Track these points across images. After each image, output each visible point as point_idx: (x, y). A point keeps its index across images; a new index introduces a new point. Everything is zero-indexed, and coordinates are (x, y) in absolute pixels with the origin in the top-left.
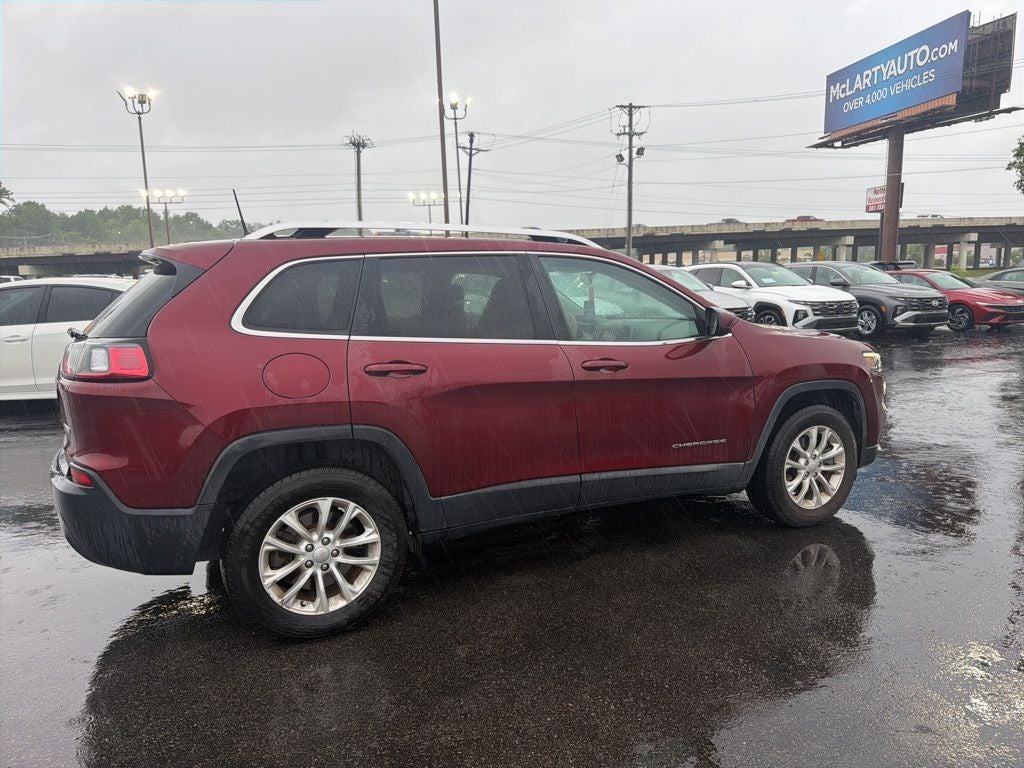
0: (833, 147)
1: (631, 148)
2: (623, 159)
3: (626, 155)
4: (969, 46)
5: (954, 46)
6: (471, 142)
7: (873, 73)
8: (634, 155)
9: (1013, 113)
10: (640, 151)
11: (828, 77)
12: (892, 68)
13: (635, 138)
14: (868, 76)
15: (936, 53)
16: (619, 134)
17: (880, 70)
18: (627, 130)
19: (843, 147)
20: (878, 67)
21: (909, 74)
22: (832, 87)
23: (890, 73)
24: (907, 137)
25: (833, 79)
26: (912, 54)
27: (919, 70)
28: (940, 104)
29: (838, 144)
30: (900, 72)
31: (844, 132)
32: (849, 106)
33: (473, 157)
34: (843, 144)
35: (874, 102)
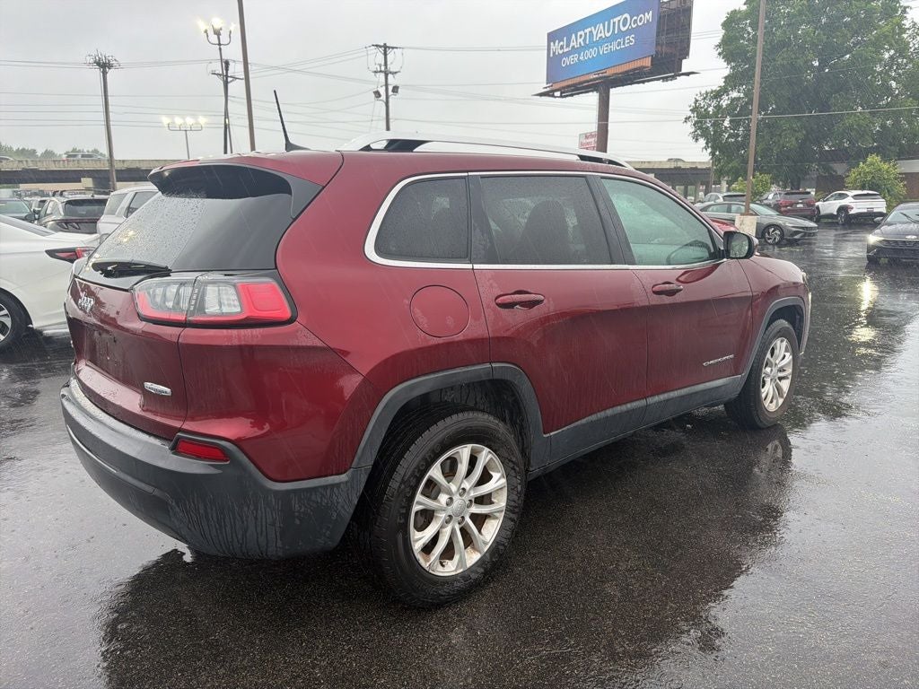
0: (553, 96)
1: (387, 85)
2: (380, 96)
3: (382, 91)
4: (660, 17)
5: (649, 16)
6: (227, 70)
7: (586, 34)
8: (390, 93)
9: (691, 76)
10: (395, 89)
11: (549, 34)
12: (600, 32)
13: (390, 76)
14: (581, 36)
15: (635, 21)
16: (376, 72)
17: (591, 32)
18: (383, 68)
19: (561, 96)
20: (589, 29)
21: (614, 37)
22: (552, 44)
23: (599, 35)
24: (613, 91)
25: (552, 37)
26: (616, 20)
27: (623, 34)
28: (639, 65)
29: (558, 94)
30: (608, 35)
31: (563, 85)
32: (567, 61)
33: (229, 85)
34: (561, 93)
35: (587, 60)
